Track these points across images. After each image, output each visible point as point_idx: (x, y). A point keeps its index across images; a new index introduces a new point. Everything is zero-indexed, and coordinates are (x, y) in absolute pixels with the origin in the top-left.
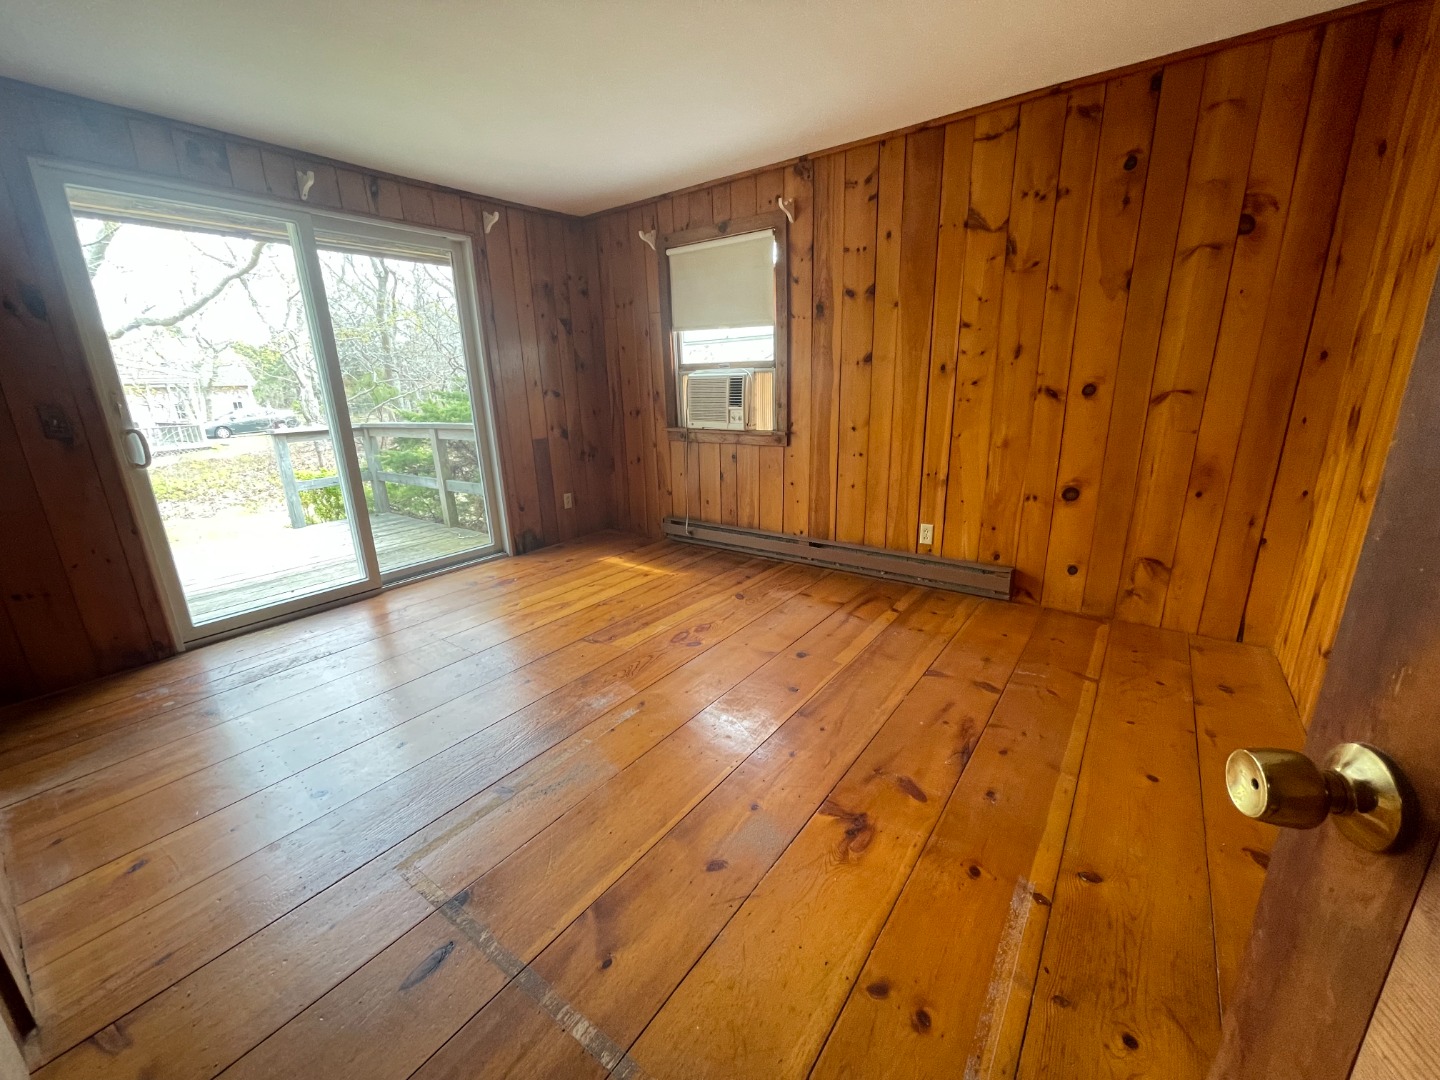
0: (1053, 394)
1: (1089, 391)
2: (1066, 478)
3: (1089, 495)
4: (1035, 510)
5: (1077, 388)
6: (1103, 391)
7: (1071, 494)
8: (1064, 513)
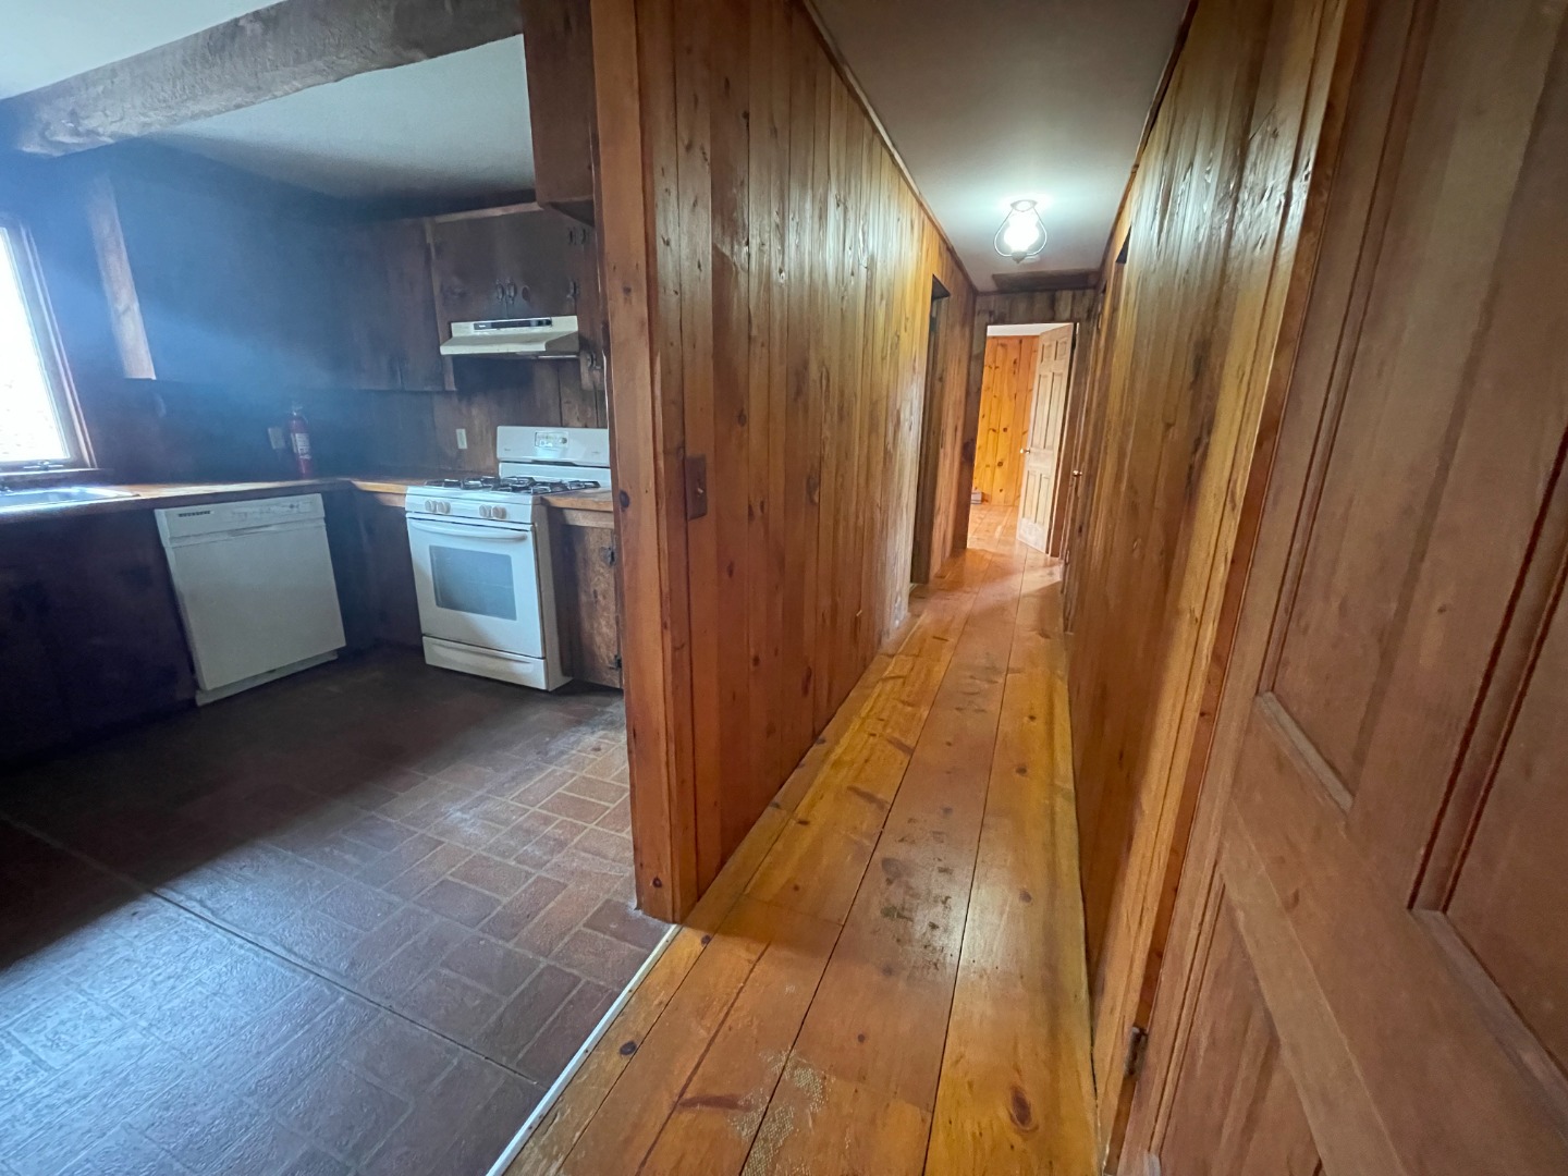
0: (994, 431)
1: (1005, 430)
2: (998, 459)
3: (1006, 464)
4: (989, 470)
5: (1001, 429)
6: (1009, 430)
7: (1000, 464)
8: (998, 470)
